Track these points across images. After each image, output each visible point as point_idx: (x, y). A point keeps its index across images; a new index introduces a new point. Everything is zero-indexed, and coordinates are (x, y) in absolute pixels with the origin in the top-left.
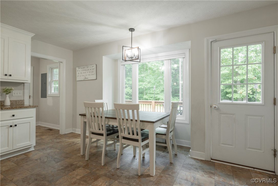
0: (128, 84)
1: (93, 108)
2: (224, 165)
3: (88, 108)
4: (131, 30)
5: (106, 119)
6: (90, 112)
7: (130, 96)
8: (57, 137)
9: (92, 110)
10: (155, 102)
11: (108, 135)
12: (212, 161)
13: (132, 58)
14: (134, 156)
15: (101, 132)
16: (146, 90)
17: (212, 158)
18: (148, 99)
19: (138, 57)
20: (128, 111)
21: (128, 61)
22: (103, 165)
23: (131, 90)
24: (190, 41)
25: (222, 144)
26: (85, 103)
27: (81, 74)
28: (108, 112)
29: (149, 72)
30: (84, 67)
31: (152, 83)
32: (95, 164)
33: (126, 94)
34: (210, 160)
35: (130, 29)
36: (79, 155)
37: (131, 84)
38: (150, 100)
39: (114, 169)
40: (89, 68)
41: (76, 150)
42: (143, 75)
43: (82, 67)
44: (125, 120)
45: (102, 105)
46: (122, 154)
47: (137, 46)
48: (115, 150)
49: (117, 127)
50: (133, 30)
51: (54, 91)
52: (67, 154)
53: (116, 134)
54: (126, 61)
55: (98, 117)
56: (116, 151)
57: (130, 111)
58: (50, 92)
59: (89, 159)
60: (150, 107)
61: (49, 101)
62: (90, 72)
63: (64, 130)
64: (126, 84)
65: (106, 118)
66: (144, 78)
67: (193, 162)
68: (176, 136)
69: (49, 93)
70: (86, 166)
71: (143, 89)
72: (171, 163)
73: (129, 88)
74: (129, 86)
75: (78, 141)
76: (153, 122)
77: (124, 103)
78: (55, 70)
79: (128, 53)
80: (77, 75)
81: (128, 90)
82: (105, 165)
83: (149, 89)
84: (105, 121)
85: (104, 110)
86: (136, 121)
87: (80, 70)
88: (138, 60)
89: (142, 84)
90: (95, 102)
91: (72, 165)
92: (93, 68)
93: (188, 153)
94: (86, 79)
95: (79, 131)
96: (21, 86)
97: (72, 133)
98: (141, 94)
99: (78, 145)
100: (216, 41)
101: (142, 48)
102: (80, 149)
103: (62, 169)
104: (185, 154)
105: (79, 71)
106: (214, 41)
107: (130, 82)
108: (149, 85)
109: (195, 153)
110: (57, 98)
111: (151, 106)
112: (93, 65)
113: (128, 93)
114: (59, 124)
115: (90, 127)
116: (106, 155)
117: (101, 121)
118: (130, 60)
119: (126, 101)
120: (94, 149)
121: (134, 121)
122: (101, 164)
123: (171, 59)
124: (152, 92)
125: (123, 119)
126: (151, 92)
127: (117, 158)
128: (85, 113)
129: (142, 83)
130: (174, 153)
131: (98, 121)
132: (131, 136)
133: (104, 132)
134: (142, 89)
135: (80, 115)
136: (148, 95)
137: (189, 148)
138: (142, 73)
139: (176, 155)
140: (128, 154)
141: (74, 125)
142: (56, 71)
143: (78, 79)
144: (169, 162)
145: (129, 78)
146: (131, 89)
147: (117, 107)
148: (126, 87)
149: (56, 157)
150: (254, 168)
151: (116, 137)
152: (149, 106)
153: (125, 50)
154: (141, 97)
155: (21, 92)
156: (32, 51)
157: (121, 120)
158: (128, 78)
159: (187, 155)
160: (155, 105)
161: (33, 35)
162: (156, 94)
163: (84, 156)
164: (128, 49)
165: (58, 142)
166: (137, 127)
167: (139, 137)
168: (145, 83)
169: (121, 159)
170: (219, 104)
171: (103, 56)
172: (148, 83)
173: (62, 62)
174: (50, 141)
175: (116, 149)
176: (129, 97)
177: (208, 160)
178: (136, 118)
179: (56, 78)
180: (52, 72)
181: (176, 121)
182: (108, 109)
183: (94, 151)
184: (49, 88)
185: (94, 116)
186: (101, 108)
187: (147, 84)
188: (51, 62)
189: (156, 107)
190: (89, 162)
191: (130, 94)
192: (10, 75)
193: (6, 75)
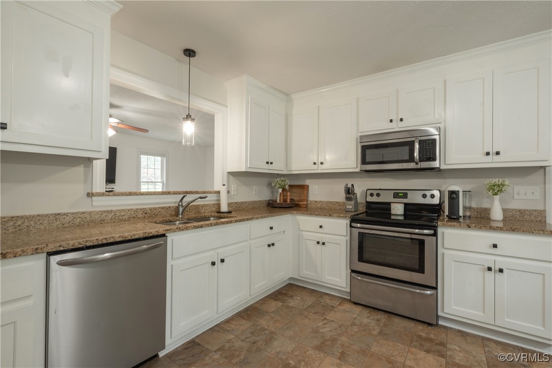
96: (538, 176)
155: (537, 189)
192: (498, 153)
193: (488, 154)
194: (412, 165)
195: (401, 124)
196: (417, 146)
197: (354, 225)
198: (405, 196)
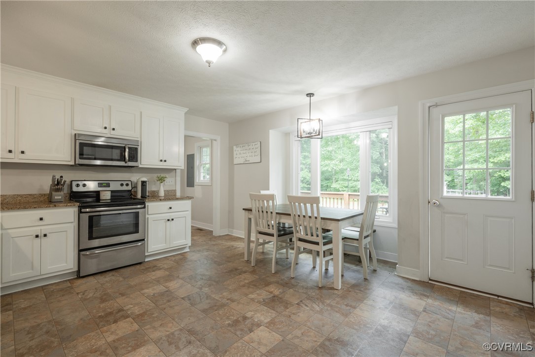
0: (304, 164)
1: (261, 201)
2: (449, 288)
3: (255, 200)
4: (309, 95)
5: (278, 215)
6: (258, 206)
7: (308, 183)
8: (211, 239)
9: (259, 204)
10: (349, 195)
11: (279, 236)
12: (430, 282)
13: (310, 133)
14: (314, 267)
15: (270, 231)
16: (336, 173)
17: (431, 279)
18: (341, 189)
19: (319, 132)
20: (305, 205)
21: (306, 137)
22: (273, 272)
23: (309, 175)
24: (397, 106)
25: (447, 258)
26: (250, 195)
27: (240, 155)
28: (277, 206)
29: (341, 142)
30: (244, 145)
31: (346, 161)
32: (263, 271)
33: (302, 181)
34: (427, 280)
35: (307, 94)
36: (243, 260)
37: (310, 165)
38: (343, 191)
39: (287, 278)
40: (251, 147)
41: (237, 255)
42: (330, 148)
43: (242, 145)
44: (302, 217)
45: (272, 197)
46: (297, 264)
47: (318, 118)
48: (287, 258)
49: (292, 227)
50: (312, 95)
51: (203, 178)
52: (228, 258)
53: (289, 236)
54: (301, 138)
55: (267, 212)
56: (288, 260)
57: (308, 206)
58: (199, 180)
59: (256, 265)
60: (341, 203)
61: (197, 191)
62: (252, 152)
63: (218, 231)
64: (301, 164)
65: (277, 213)
66: (333, 152)
67: (400, 281)
68: (376, 244)
69: (197, 181)
70: (253, 272)
71: (332, 171)
72: (366, 279)
73: (306, 170)
74: (306, 168)
75: (238, 245)
76: (338, 220)
77: (300, 195)
78: (204, 149)
79: (306, 127)
80: (235, 156)
81: (305, 174)
82: (276, 273)
83: (342, 171)
84: (276, 218)
85: (275, 204)
86: (316, 218)
87: (239, 149)
88: (320, 136)
89: (329, 164)
90: (260, 193)
91: (236, 269)
92: (256, 146)
93: (394, 270)
94: (246, 162)
95: (242, 234)
96: (173, 173)
97: (228, 235)
98: (328, 181)
99: (239, 249)
100: (436, 105)
101: (326, 118)
102: (243, 254)
103: (226, 272)
104: (389, 271)
105: (237, 150)
106: (433, 106)
107: (308, 161)
108: (341, 166)
109: (404, 270)
110: (207, 187)
111: (343, 201)
112: (256, 143)
113: (305, 178)
114: (212, 223)
115: (257, 224)
116: (277, 263)
117: (272, 218)
118: (308, 137)
119: (302, 193)
120: (260, 256)
121: (313, 218)
122: (271, 271)
123: (370, 131)
124: (347, 178)
125: (299, 216)
126: (345, 177)
127: (291, 267)
128: (251, 207)
129: (329, 162)
130: (372, 268)
131: (267, 217)
132: (309, 238)
133: (274, 231)
134: (330, 172)
135: (244, 209)
136: (339, 182)
137: (397, 264)
138: (329, 145)
139: (375, 271)
140: (305, 264)
141: (231, 224)
142: (206, 151)
143: (235, 162)
144: (363, 278)
145: (307, 154)
146: (310, 171)
147: (292, 199)
148: (302, 170)
149: (216, 260)
150: (498, 296)
151: (288, 241)
152: (339, 201)
153: (301, 123)
154: (327, 186)
155: (173, 179)
156: (186, 129)
157: (297, 216)
158: (305, 154)
159: (392, 272)
160: (349, 199)
161: (186, 110)
162: (354, 180)
163: (248, 261)
164: (306, 122)
165: (214, 245)
166: (317, 226)
167: (320, 240)
168: (333, 162)
169: (295, 269)
170: (441, 198)
171: (270, 131)
172: (340, 162)
173: (215, 140)
174: (204, 242)
175: (289, 257)
176: (307, 186)
177: (425, 281)
178: (316, 215)
179: (206, 159)
180: (200, 153)
181: (375, 223)
182: (278, 204)
183: (261, 257)
184: (197, 174)
185: (263, 212)
186: (271, 201)
187: (337, 163)
188: (199, 139)
189: (351, 203)
190: (256, 268)
191: (308, 181)
192: (165, 161)
193: (161, 161)
194: (122, 163)
195: (113, 132)
196: (127, 150)
197: (83, 210)
198: (108, 185)
